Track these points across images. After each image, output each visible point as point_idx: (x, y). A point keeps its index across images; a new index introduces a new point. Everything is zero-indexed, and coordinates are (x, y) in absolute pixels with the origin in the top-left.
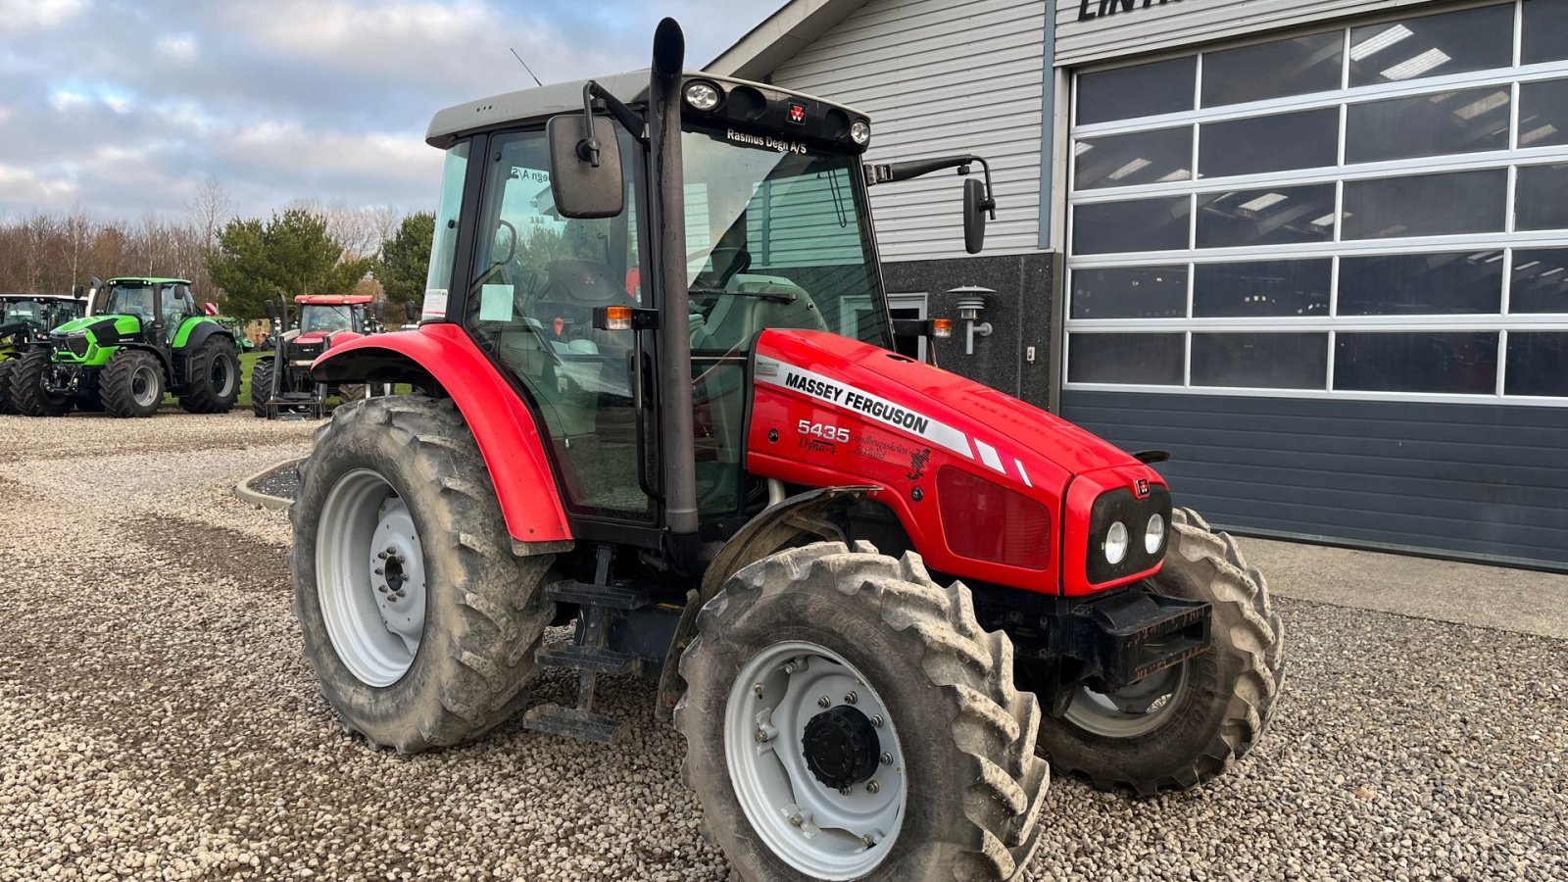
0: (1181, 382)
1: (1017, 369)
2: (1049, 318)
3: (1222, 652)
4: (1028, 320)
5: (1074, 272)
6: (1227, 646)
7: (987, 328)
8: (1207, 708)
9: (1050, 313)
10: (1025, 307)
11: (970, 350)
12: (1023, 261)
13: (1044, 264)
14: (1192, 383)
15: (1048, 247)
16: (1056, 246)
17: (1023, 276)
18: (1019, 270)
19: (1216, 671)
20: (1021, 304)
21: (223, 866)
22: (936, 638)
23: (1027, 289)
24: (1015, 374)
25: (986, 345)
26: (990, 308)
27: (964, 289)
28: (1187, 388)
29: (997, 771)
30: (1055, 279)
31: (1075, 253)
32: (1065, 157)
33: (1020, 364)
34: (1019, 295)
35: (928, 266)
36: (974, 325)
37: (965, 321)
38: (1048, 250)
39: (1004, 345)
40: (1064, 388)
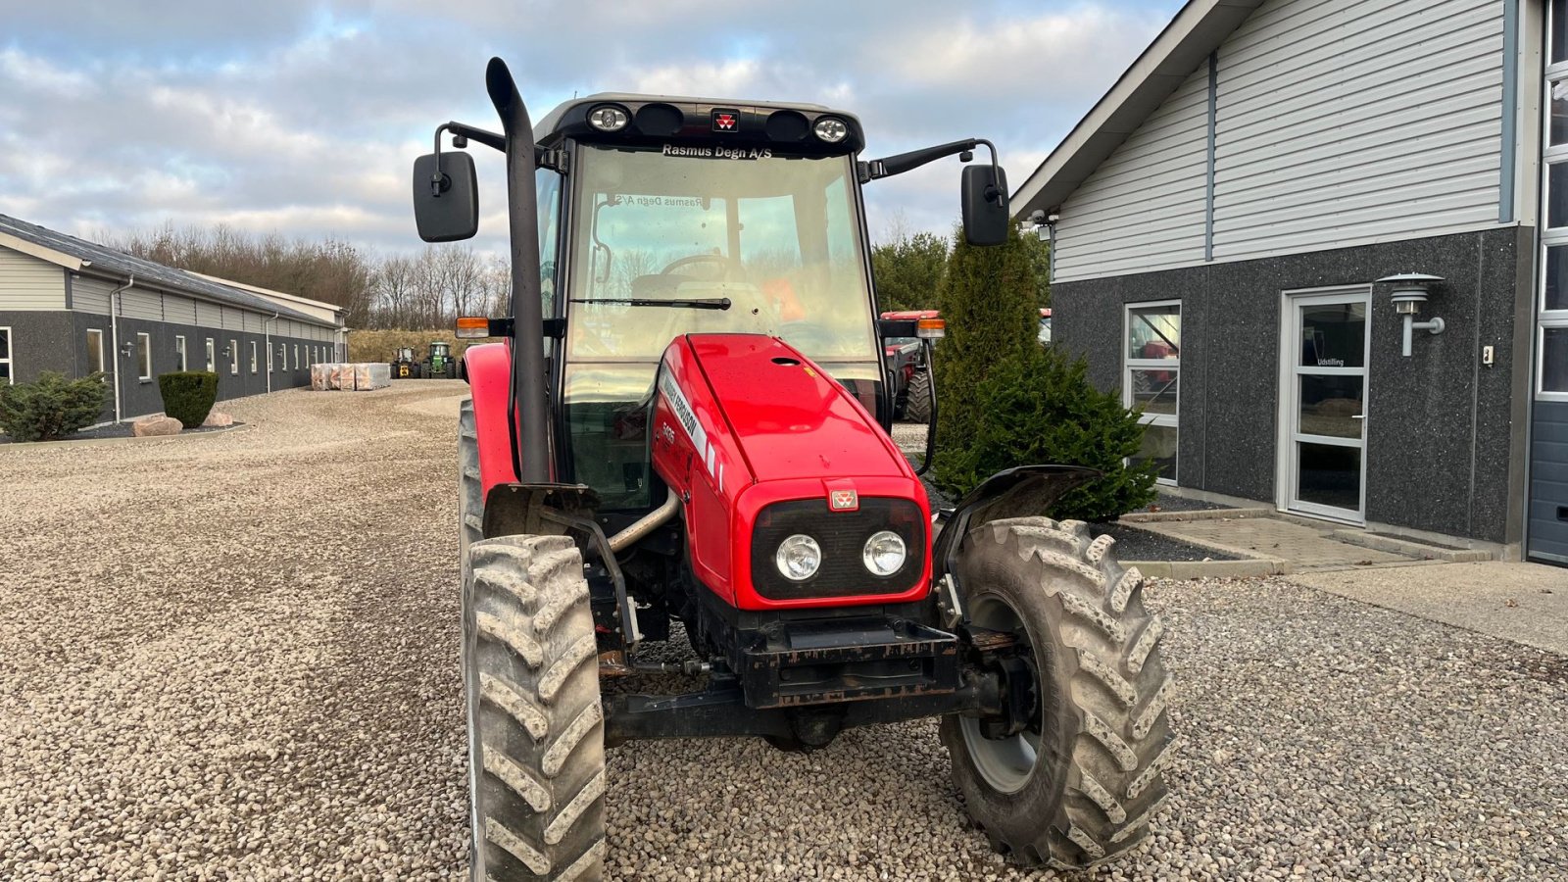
1: (1473, 375)
2: (1512, 309)
3: (1063, 706)
4: (1487, 312)
5: (1551, 250)
6: (1067, 700)
7: (1438, 323)
8: (1052, 770)
9: (1513, 302)
10: (1483, 296)
11: (1407, 351)
12: (1482, 239)
13: (1509, 241)
15: (1512, 220)
16: (1524, 215)
17: (1482, 258)
18: (1476, 250)
19: (1058, 728)
20: (1478, 294)
21: (252, 754)
22: (484, 628)
23: (1486, 274)
24: (1470, 380)
25: (1437, 345)
26: (1435, 299)
27: (1398, 277)
29: (502, 762)
30: (1520, 261)
31: (1551, 226)
32: (1537, 104)
33: (1477, 367)
34: (1476, 281)
35: (1373, 251)
36: (1414, 321)
37: (1401, 317)
38: (1515, 224)
39: (1458, 344)
40: (1537, 399)
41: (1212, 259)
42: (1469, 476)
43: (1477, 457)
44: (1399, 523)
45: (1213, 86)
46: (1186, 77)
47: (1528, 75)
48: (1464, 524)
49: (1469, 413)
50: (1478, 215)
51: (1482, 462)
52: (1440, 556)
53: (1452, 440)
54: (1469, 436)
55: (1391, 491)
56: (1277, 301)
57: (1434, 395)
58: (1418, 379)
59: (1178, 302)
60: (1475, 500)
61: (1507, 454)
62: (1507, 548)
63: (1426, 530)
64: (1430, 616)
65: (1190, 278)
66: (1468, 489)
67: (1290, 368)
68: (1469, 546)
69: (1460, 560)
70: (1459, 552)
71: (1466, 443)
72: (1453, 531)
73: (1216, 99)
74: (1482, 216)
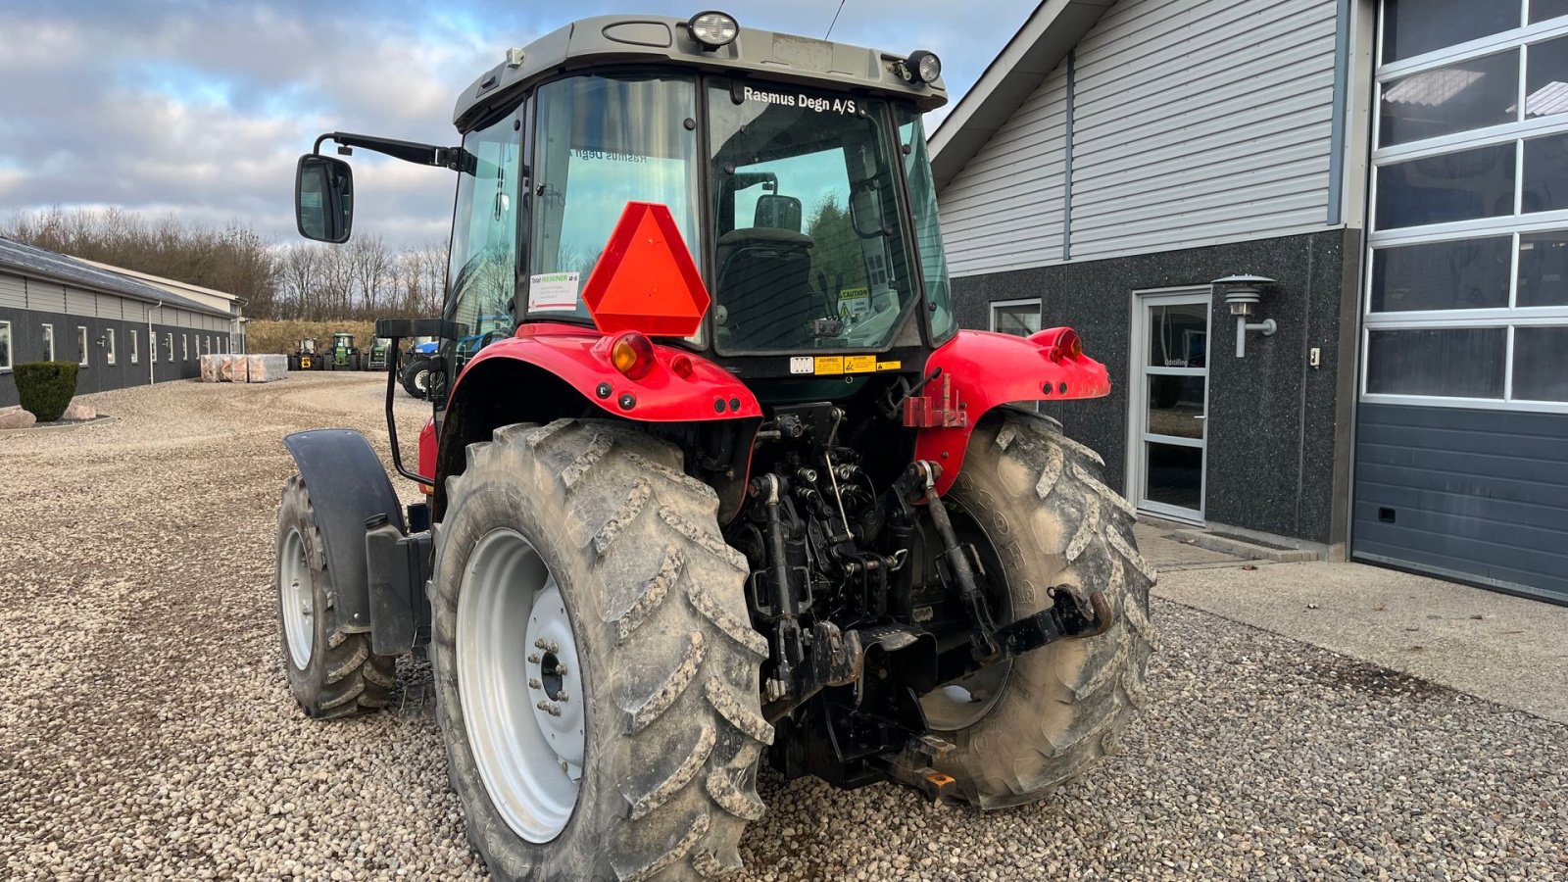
0: (1500, 394)
1: (1302, 376)
2: (1337, 312)
4: (1314, 315)
5: (1377, 252)
7: (1270, 325)
9: (1339, 305)
10: (1312, 298)
11: (1240, 353)
13: (1336, 244)
14: (1516, 395)
15: (1339, 223)
16: (1352, 219)
17: (1311, 260)
18: (1306, 253)
20: (1307, 296)
23: (1315, 276)
24: (1299, 382)
25: (1270, 346)
26: (1268, 300)
27: (1234, 278)
28: (1508, 402)
30: (1346, 263)
31: (1378, 227)
32: (1367, 106)
33: (1305, 369)
34: (1304, 282)
35: (1214, 252)
36: (1247, 322)
37: (1235, 318)
38: (1341, 226)
39: (1289, 346)
40: (1361, 401)
41: (1070, 258)
42: (1297, 476)
43: (1305, 458)
44: (1235, 524)
45: (1071, 84)
46: (1046, 75)
47: (1358, 75)
48: (1292, 524)
49: (1297, 414)
50: (1306, 218)
51: (1309, 462)
52: (1268, 556)
53: (1283, 441)
54: (1298, 437)
55: (1228, 491)
56: (1128, 301)
57: (1267, 397)
58: (1253, 381)
59: (1038, 301)
60: (1303, 501)
61: (1331, 454)
62: (1332, 549)
63: (1258, 530)
64: (1238, 618)
65: (1049, 276)
66: (1296, 490)
67: (1140, 368)
68: (1297, 546)
69: (1286, 560)
70: (1285, 552)
71: (1295, 444)
72: (1282, 531)
73: (1074, 97)
74: (1309, 219)
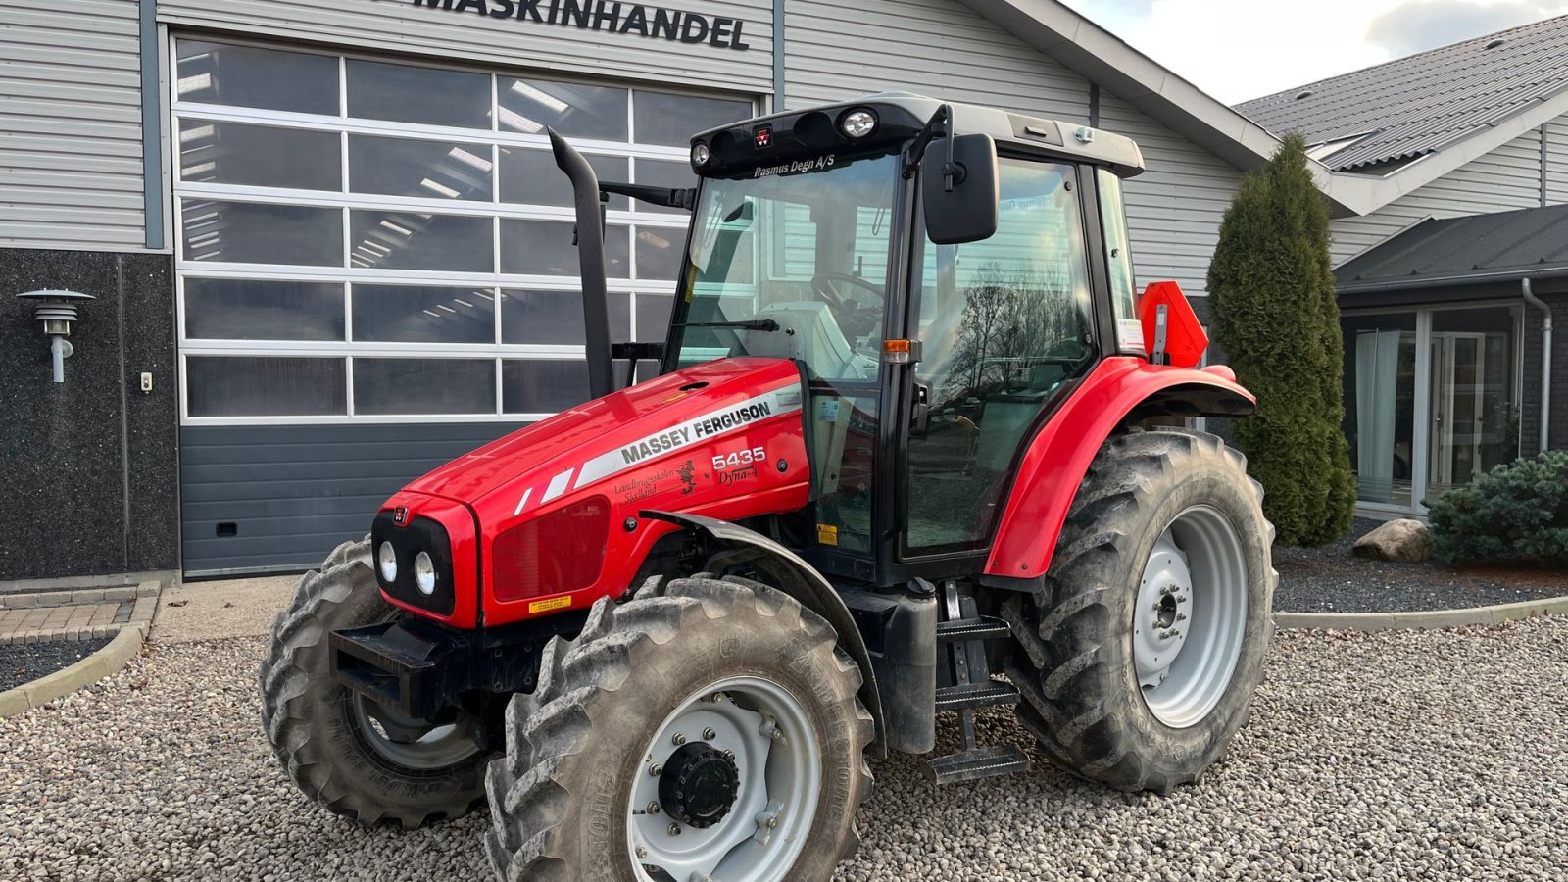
0: (344, 412)
1: (120, 403)
2: (169, 337)
4: (134, 338)
5: (186, 281)
9: (170, 330)
10: (128, 321)
11: (59, 377)
12: (120, 260)
13: (158, 269)
14: (357, 412)
15: (162, 247)
17: (122, 281)
18: (115, 272)
20: (120, 318)
23: (130, 299)
24: (118, 409)
27: (45, 292)
28: (351, 417)
30: (174, 289)
31: (186, 257)
32: (169, 136)
33: (125, 394)
34: (115, 303)
37: (50, 337)
39: (95, 370)
40: (182, 424)
42: (122, 508)
43: (132, 488)
44: (16, 577)
48: (119, 560)
49: (118, 442)
51: (138, 492)
54: (119, 466)
58: (35, 410)
60: (134, 533)
61: (173, 480)
63: (60, 577)
66: (122, 523)
68: (129, 581)
71: (116, 474)
